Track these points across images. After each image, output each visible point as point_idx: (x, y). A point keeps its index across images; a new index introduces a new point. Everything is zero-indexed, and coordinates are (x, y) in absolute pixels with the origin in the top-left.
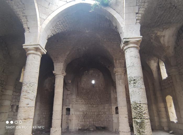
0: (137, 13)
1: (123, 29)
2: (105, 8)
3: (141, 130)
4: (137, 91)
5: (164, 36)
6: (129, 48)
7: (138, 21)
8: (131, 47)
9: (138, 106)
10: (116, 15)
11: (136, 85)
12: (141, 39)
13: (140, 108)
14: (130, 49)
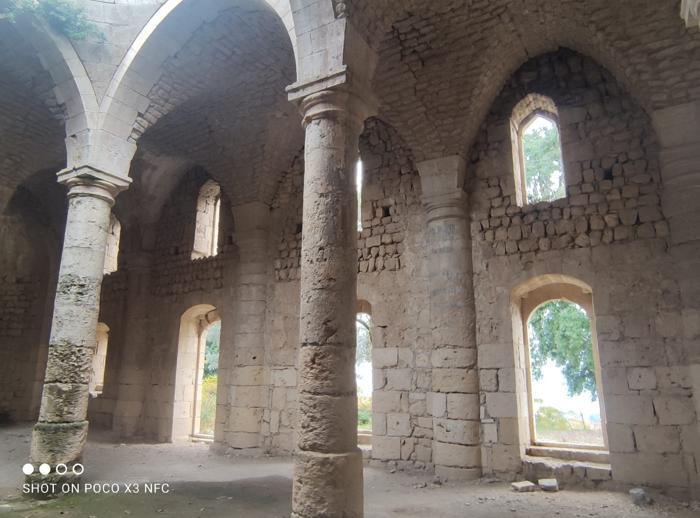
0: (140, 115)
1: (90, 134)
2: (53, 37)
3: (66, 409)
4: (83, 314)
5: (155, 168)
6: (91, 195)
7: (136, 136)
8: (98, 197)
9: (73, 353)
10: (82, 83)
11: (85, 298)
12: (127, 185)
13: (77, 357)
14: (94, 199)
